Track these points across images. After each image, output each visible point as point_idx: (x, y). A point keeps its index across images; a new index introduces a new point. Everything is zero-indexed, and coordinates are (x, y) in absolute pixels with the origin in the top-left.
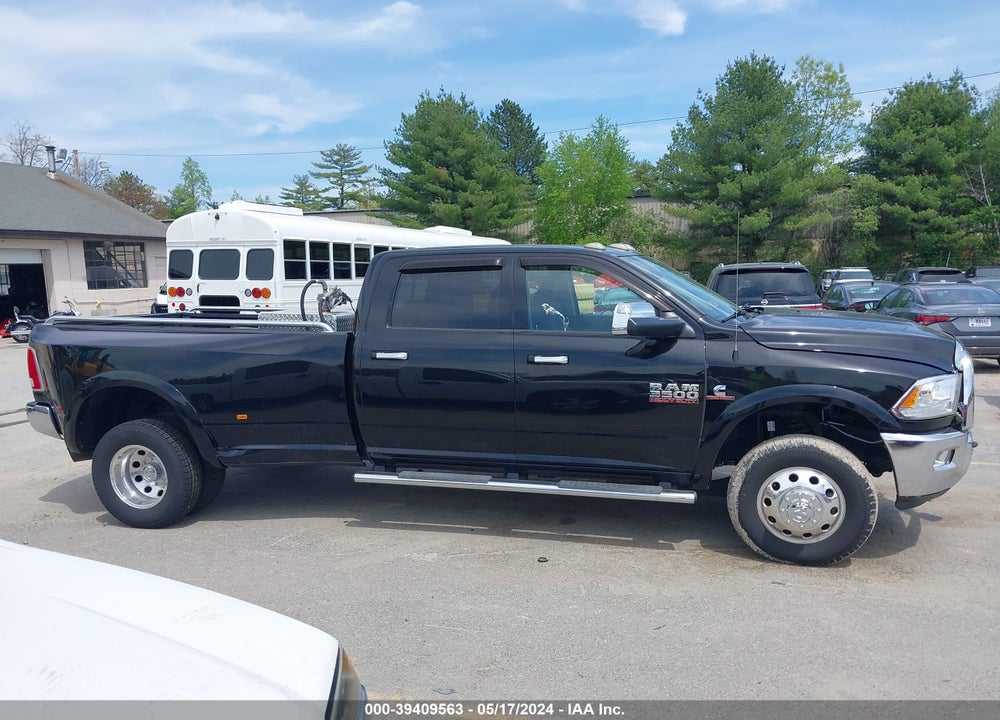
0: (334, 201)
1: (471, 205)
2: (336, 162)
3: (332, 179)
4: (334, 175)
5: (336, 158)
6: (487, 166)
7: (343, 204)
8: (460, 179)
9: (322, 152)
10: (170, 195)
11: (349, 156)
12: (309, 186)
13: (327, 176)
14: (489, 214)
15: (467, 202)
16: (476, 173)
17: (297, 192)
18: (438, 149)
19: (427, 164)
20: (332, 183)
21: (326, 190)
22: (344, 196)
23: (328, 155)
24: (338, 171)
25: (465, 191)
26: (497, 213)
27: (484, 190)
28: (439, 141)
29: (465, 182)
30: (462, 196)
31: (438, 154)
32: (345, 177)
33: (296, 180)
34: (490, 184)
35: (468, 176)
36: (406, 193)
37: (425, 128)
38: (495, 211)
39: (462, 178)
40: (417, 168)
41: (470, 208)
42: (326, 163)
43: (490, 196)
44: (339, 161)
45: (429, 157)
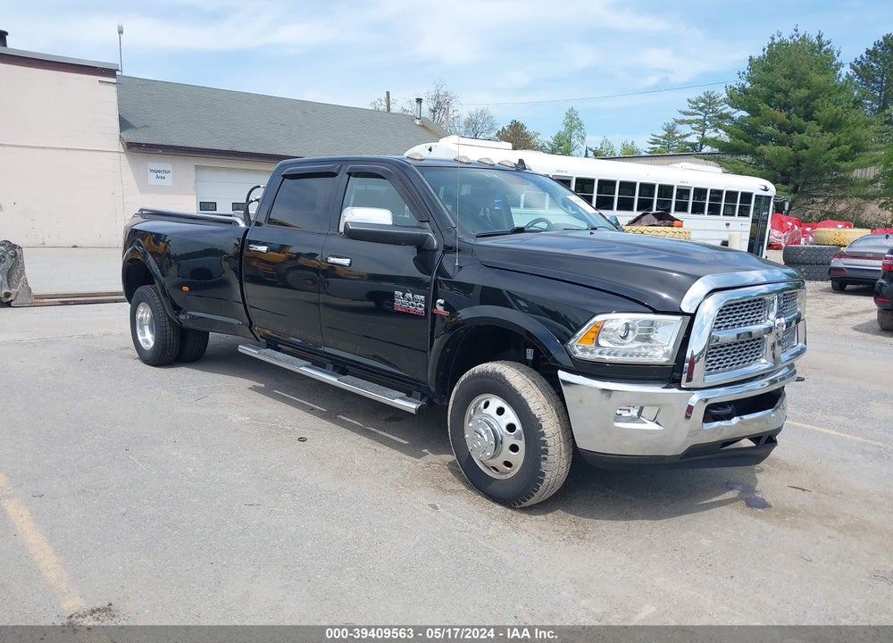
0: (693, 145)
1: (807, 148)
2: (701, 109)
3: (694, 125)
4: (697, 122)
5: (701, 105)
6: (832, 107)
7: (701, 148)
8: (797, 121)
9: (689, 100)
10: (551, 141)
11: (715, 102)
12: (676, 133)
13: (690, 122)
14: (825, 156)
15: (802, 143)
16: (817, 114)
17: (664, 138)
18: (779, 90)
19: (763, 106)
20: (693, 129)
21: (688, 135)
22: (704, 141)
23: (694, 103)
24: (702, 118)
25: (801, 131)
26: (835, 156)
27: (822, 132)
28: (782, 82)
29: (804, 123)
30: (796, 137)
31: (779, 96)
32: (707, 123)
33: (665, 127)
34: (832, 125)
35: (808, 117)
36: (738, 137)
37: (768, 70)
38: (834, 153)
39: (801, 120)
40: (754, 111)
41: (804, 150)
42: (691, 110)
43: (828, 138)
44: (703, 108)
45: (768, 100)
